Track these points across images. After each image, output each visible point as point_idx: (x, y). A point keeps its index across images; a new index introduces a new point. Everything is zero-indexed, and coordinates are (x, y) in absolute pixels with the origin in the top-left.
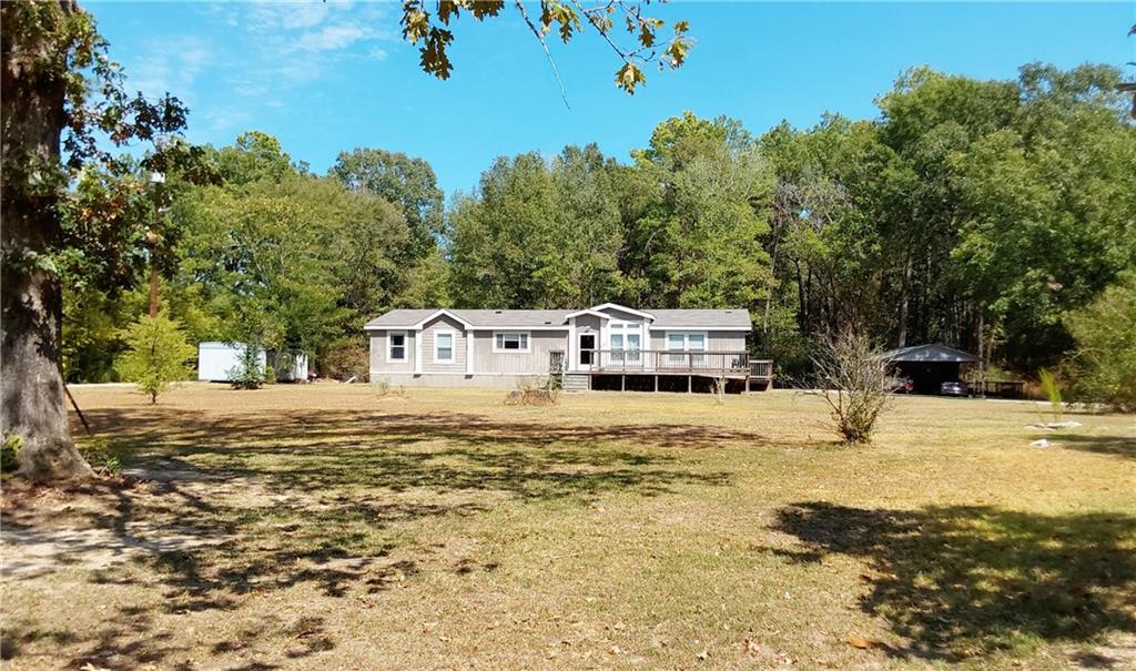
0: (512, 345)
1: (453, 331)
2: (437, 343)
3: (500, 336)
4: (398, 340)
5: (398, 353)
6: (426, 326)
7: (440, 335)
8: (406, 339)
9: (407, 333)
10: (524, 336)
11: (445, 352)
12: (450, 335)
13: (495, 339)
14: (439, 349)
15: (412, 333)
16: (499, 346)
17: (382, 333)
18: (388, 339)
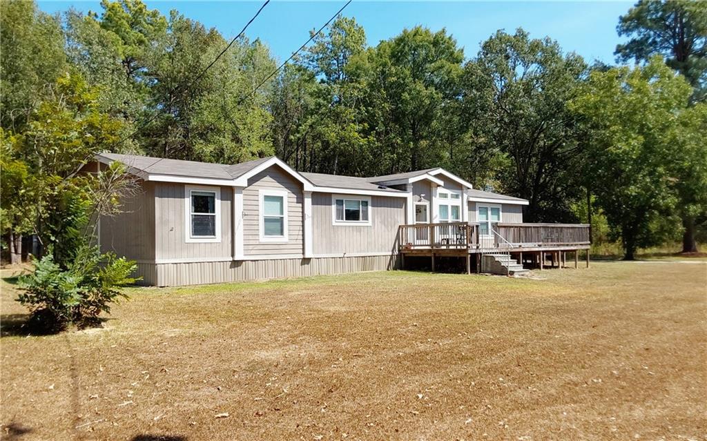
0: (352, 215)
1: (284, 192)
2: (265, 210)
3: (340, 203)
4: (203, 203)
5: (203, 226)
6: (252, 181)
7: (267, 198)
8: (218, 203)
9: (218, 193)
10: (365, 204)
11: (275, 226)
12: (280, 199)
13: (334, 207)
14: (267, 220)
15: (228, 193)
16: (339, 216)
17: (176, 190)
18: (188, 202)
